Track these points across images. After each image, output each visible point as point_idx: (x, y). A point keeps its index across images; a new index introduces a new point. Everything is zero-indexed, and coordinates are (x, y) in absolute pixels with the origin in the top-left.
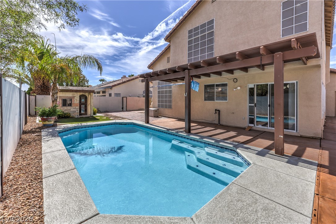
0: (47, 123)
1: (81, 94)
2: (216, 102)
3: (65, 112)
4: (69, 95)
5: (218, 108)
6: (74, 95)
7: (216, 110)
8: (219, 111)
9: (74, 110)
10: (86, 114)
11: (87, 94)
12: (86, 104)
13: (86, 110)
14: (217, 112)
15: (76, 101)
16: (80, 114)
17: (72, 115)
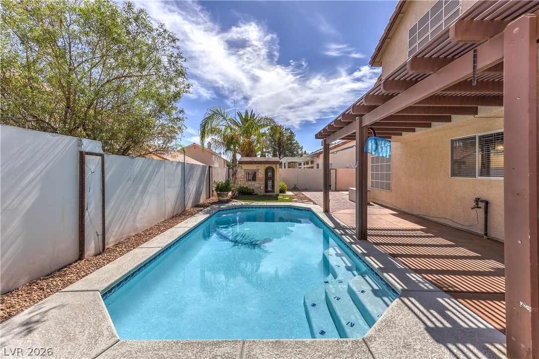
0: (221, 198)
1: (268, 166)
2: (480, 180)
3: (249, 188)
4: (253, 167)
5: (484, 197)
6: (259, 168)
7: (477, 200)
8: (487, 203)
9: (258, 186)
10: (273, 191)
11: (274, 166)
12: (273, 178)
13: (273, 186)
14: (482, 205)
15: (261, 174)
16: (266, 191)
17: (256, 191)
